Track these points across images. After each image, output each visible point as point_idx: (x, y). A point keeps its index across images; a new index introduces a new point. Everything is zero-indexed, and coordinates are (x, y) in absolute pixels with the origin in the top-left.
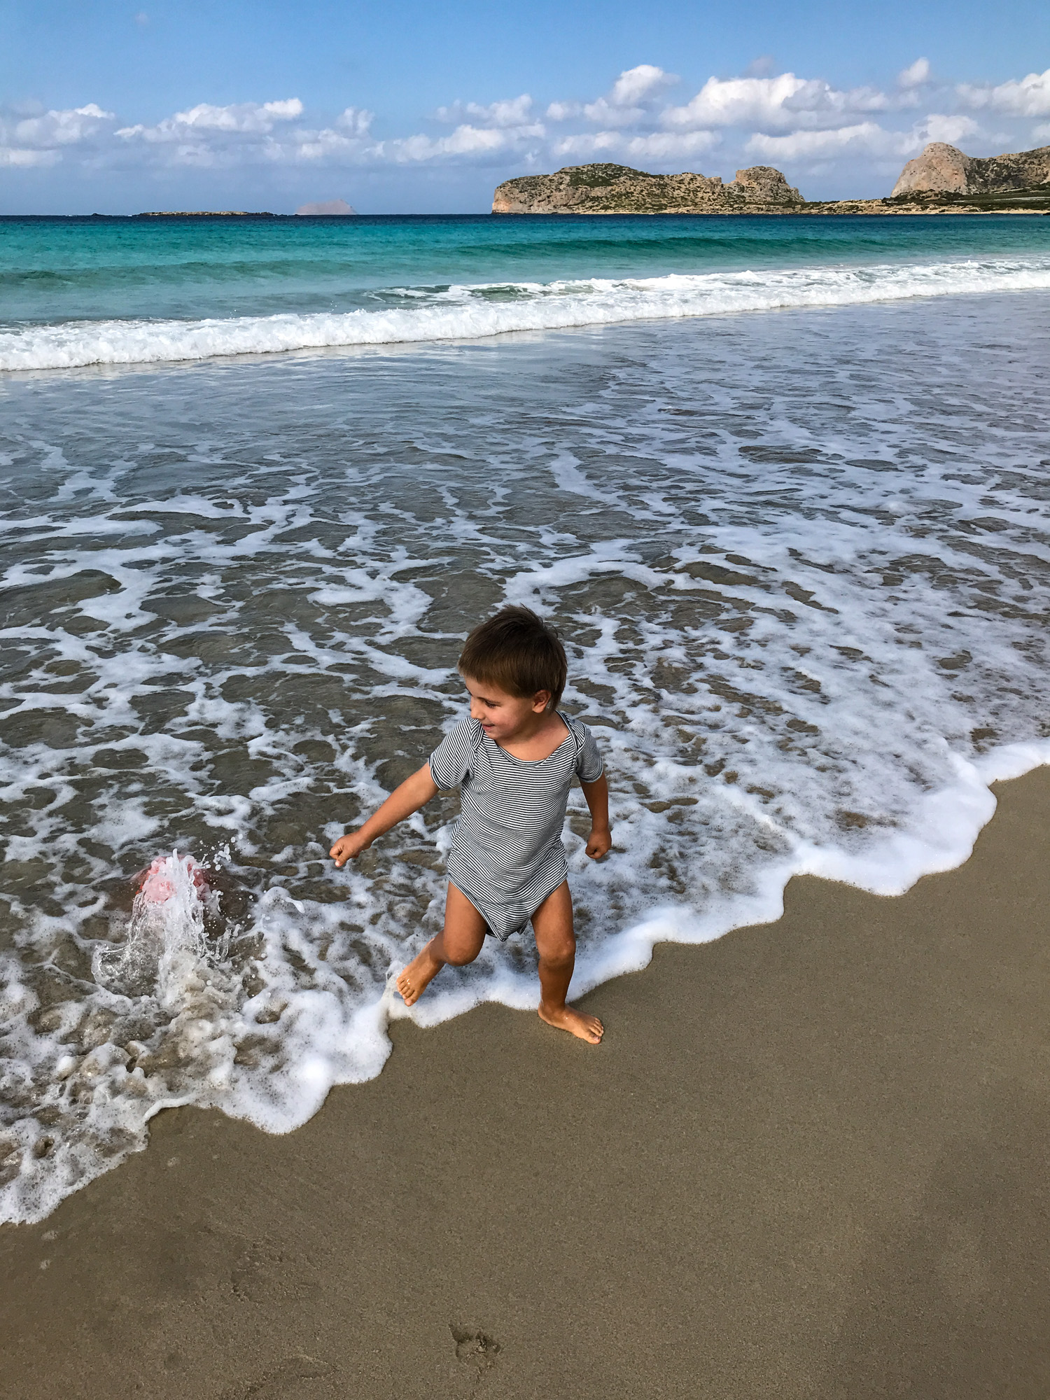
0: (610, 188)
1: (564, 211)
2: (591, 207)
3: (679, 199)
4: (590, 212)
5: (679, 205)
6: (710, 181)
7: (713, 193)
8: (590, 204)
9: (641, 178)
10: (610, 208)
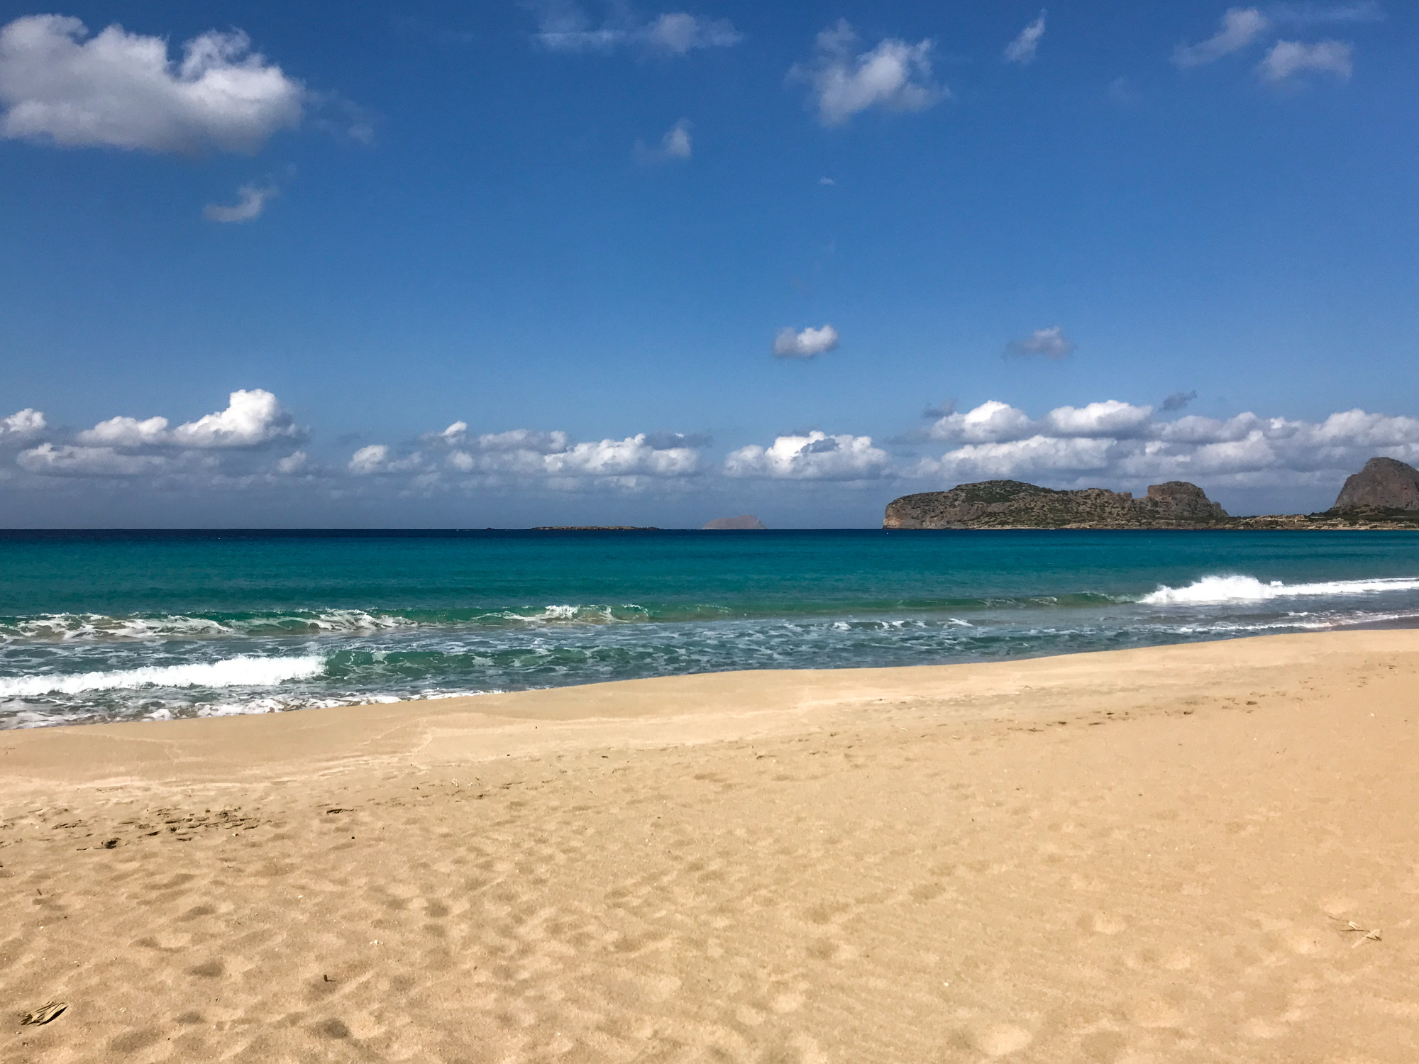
0: (1008, 504)
1: (957, 526)
2: (987, 523)
3: (1085, 514)
4: (986, 527)
5: (1084, 521)
6: (1119, 495)
7: (1123, 508)
8: (987, 519)
9: (1042, 494)
10: (1008, 523)
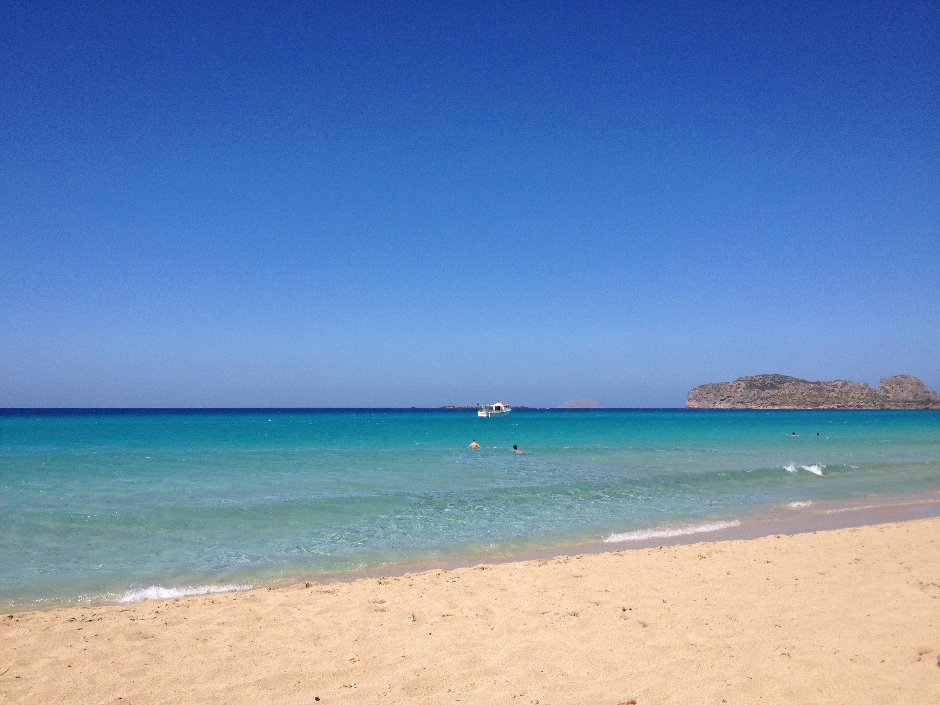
0: (777, 391)
1: (741, 406)
2: (761, 404)
3: (834, 399)
4: (761, 407)
5: (833, 403)
6: (859, 385)
7: (862, 394)
8: (761, 402)
9: (802, 384)
10: (776, 405)
